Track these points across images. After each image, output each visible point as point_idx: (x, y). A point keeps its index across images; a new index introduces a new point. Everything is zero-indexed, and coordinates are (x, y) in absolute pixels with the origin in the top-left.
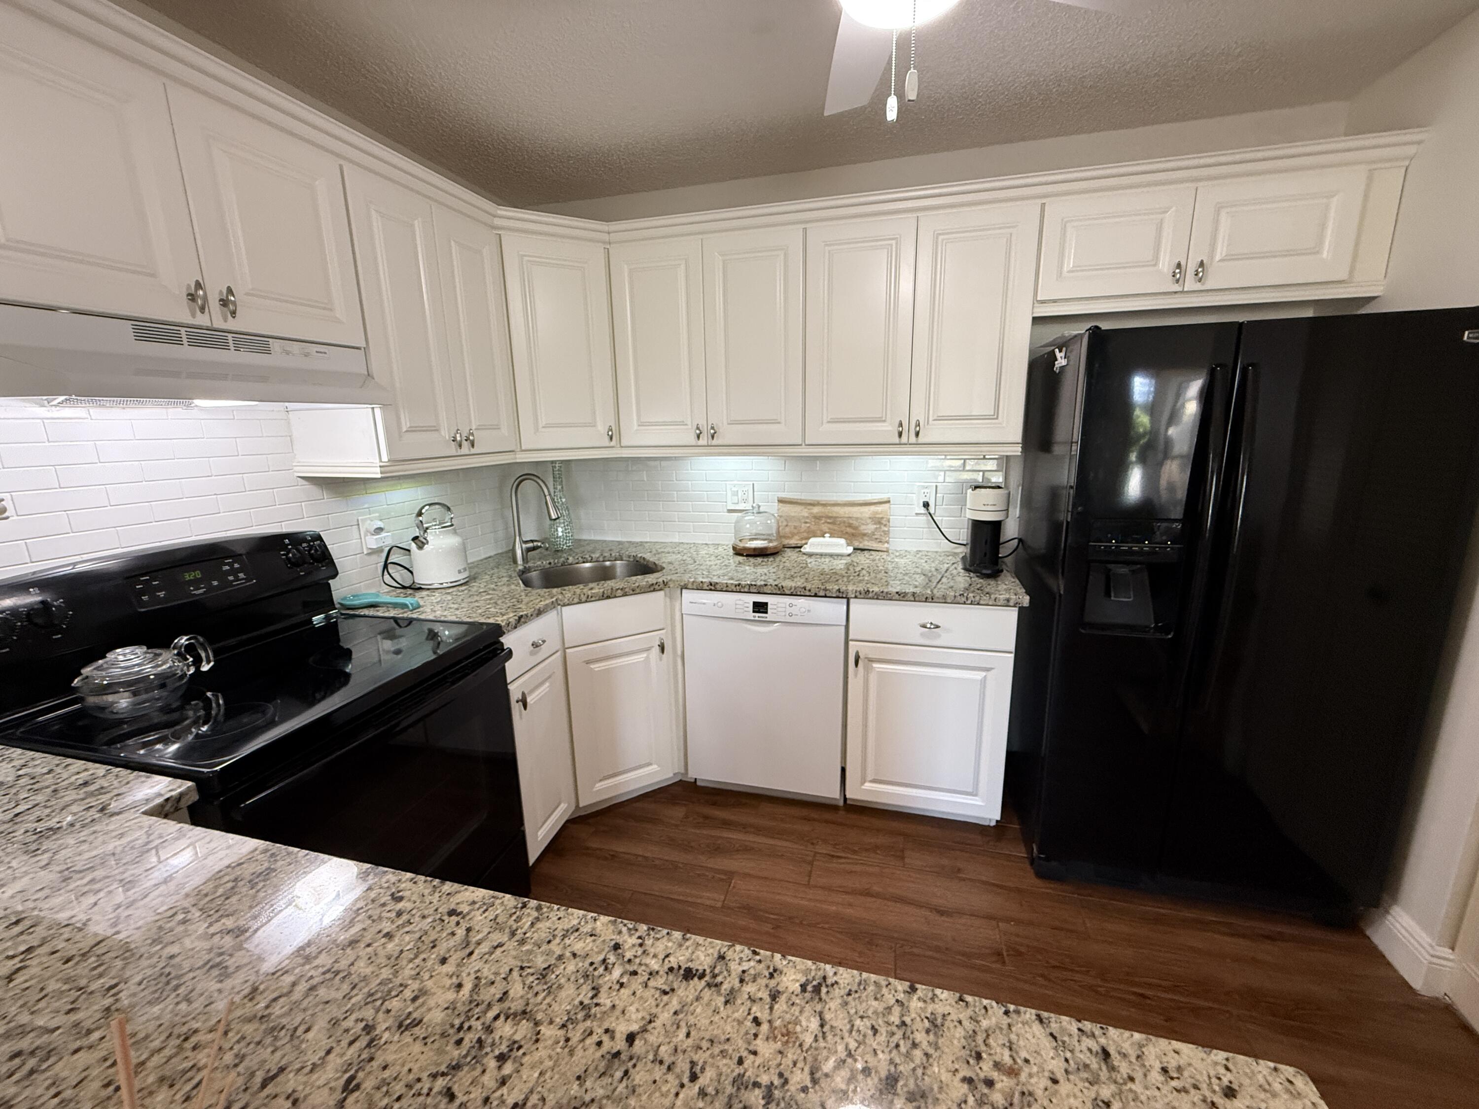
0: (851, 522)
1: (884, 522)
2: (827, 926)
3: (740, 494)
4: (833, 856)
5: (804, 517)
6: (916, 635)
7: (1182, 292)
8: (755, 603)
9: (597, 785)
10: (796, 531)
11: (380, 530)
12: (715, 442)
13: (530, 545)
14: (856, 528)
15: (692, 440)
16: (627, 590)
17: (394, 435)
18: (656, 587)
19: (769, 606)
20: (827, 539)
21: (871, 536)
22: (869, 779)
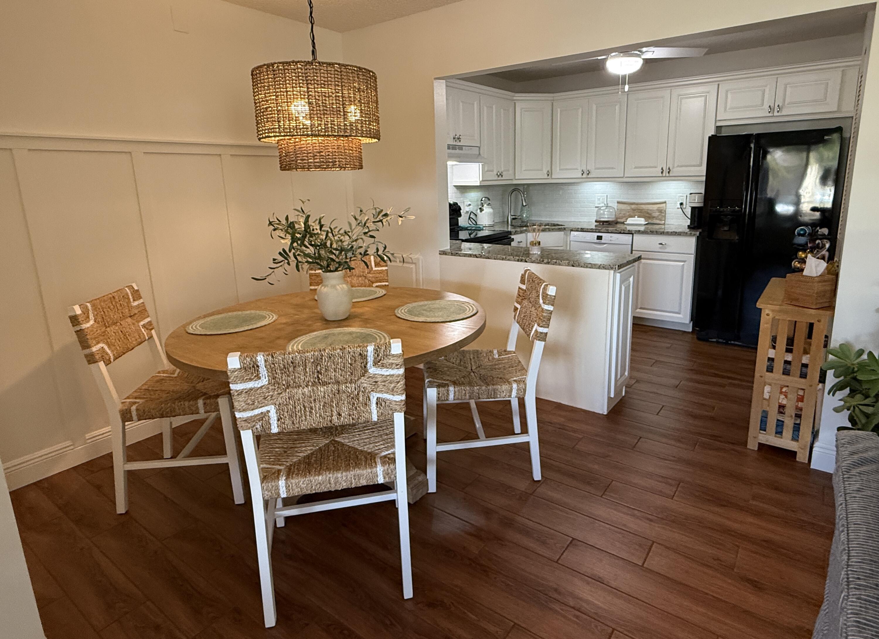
0: (649, 212)
1: (663, 211)
3: (601, 199)
5: (628, 209)
6: (657, 247)
7: (773, 116)
8: (598, 236)
10: (625, 215)
11: (470, 205)
12: (589, 176)
13: (514, 217)
14: (650, 214)
15: (580, 176)
18: (561, 230)
19: (602, 237)
20: (636, 218)
21: (656, 218)
22: (639, 307)
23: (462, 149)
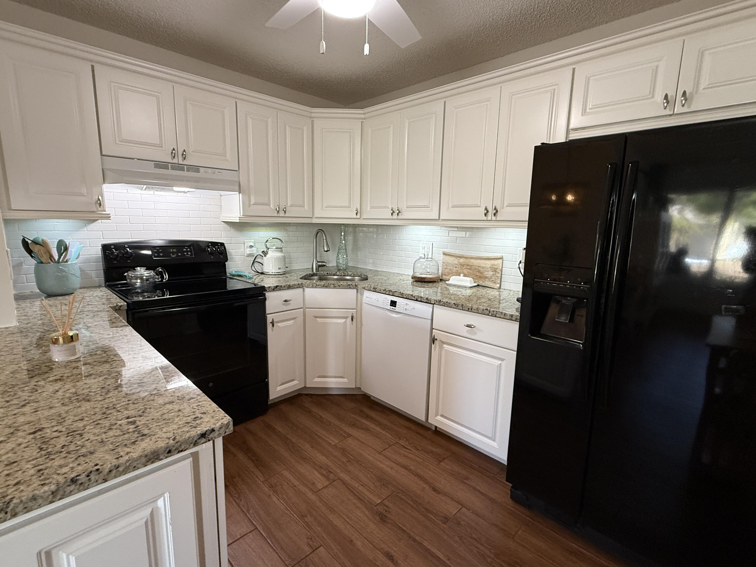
0: (480, 269)
1: (499, 271)
2: (371, 470)
3: (426, 248)
4: (404, 447)
5: (455, 264)
7: (673, 115)
8: (391, 301)
9: (316, 379)
10: (450, 272)
11: (251, 246)
13: (321, 264)
14: (481, 273)
15: (390, 216)
16: (336, 285)
17: (246, 205)
18: (351, 286)
19: (397, 303)
20: (462, 277)
21: (489, 279)
22: (440, 414)
23: (198, 171)
